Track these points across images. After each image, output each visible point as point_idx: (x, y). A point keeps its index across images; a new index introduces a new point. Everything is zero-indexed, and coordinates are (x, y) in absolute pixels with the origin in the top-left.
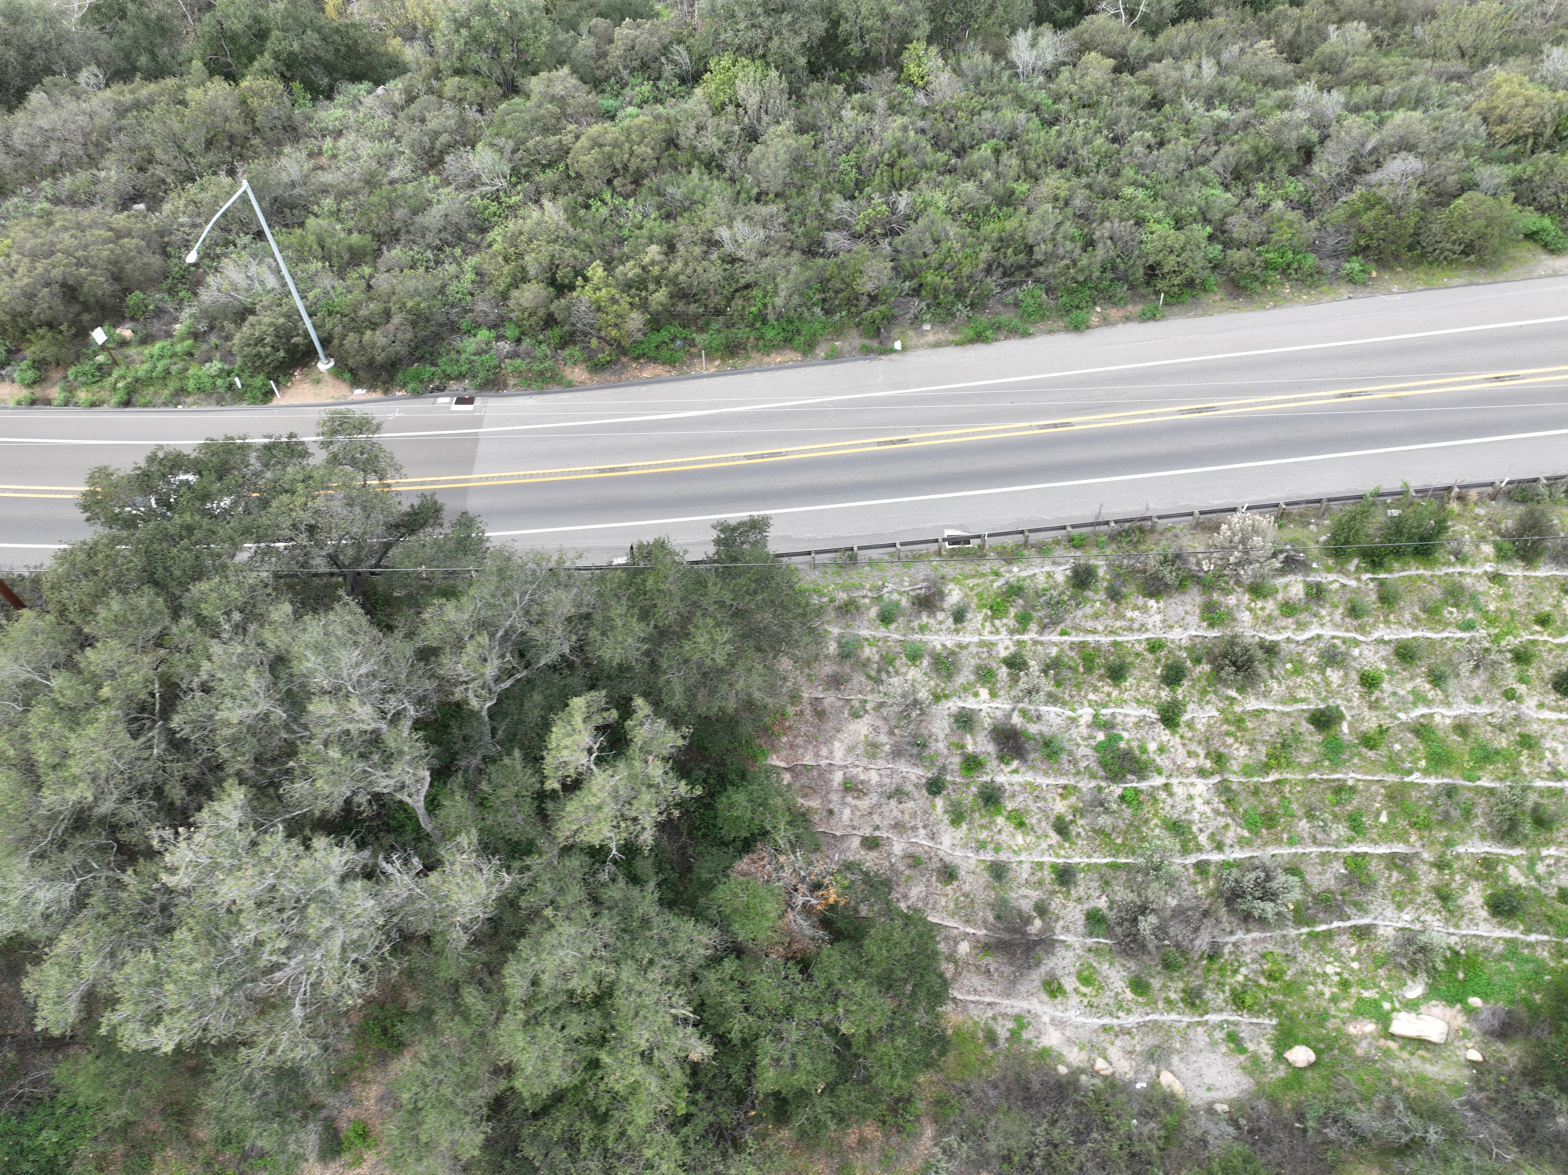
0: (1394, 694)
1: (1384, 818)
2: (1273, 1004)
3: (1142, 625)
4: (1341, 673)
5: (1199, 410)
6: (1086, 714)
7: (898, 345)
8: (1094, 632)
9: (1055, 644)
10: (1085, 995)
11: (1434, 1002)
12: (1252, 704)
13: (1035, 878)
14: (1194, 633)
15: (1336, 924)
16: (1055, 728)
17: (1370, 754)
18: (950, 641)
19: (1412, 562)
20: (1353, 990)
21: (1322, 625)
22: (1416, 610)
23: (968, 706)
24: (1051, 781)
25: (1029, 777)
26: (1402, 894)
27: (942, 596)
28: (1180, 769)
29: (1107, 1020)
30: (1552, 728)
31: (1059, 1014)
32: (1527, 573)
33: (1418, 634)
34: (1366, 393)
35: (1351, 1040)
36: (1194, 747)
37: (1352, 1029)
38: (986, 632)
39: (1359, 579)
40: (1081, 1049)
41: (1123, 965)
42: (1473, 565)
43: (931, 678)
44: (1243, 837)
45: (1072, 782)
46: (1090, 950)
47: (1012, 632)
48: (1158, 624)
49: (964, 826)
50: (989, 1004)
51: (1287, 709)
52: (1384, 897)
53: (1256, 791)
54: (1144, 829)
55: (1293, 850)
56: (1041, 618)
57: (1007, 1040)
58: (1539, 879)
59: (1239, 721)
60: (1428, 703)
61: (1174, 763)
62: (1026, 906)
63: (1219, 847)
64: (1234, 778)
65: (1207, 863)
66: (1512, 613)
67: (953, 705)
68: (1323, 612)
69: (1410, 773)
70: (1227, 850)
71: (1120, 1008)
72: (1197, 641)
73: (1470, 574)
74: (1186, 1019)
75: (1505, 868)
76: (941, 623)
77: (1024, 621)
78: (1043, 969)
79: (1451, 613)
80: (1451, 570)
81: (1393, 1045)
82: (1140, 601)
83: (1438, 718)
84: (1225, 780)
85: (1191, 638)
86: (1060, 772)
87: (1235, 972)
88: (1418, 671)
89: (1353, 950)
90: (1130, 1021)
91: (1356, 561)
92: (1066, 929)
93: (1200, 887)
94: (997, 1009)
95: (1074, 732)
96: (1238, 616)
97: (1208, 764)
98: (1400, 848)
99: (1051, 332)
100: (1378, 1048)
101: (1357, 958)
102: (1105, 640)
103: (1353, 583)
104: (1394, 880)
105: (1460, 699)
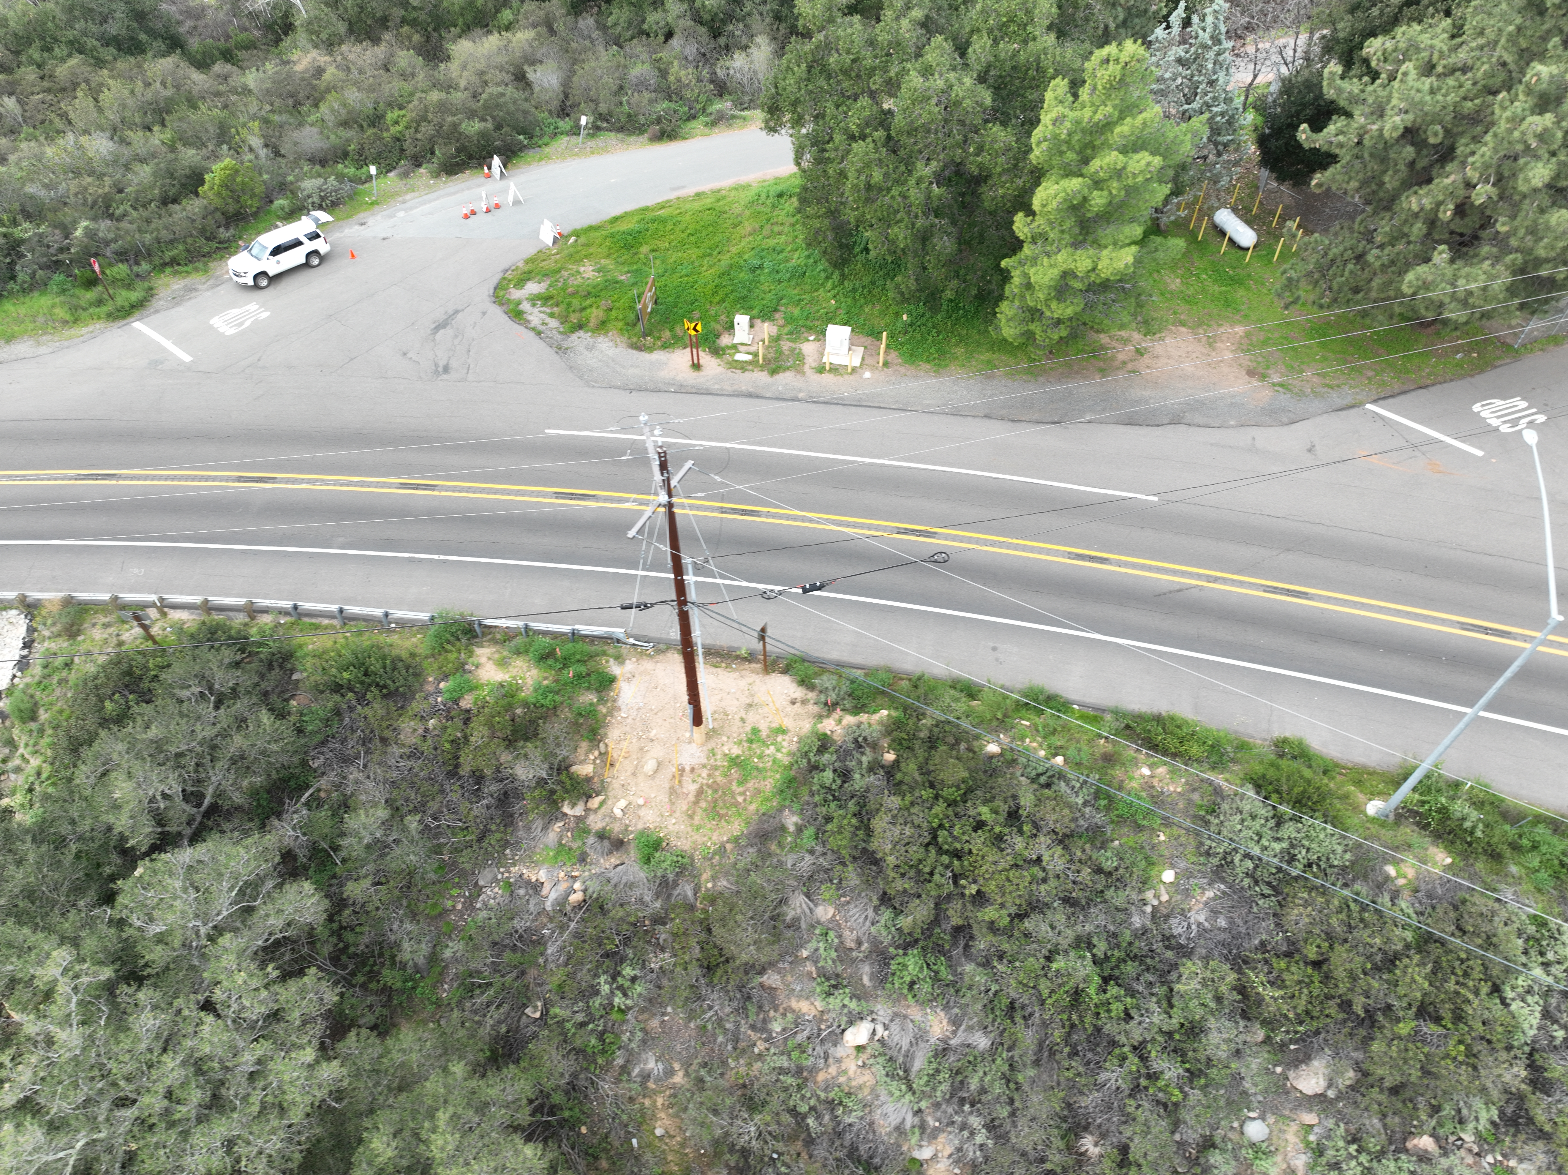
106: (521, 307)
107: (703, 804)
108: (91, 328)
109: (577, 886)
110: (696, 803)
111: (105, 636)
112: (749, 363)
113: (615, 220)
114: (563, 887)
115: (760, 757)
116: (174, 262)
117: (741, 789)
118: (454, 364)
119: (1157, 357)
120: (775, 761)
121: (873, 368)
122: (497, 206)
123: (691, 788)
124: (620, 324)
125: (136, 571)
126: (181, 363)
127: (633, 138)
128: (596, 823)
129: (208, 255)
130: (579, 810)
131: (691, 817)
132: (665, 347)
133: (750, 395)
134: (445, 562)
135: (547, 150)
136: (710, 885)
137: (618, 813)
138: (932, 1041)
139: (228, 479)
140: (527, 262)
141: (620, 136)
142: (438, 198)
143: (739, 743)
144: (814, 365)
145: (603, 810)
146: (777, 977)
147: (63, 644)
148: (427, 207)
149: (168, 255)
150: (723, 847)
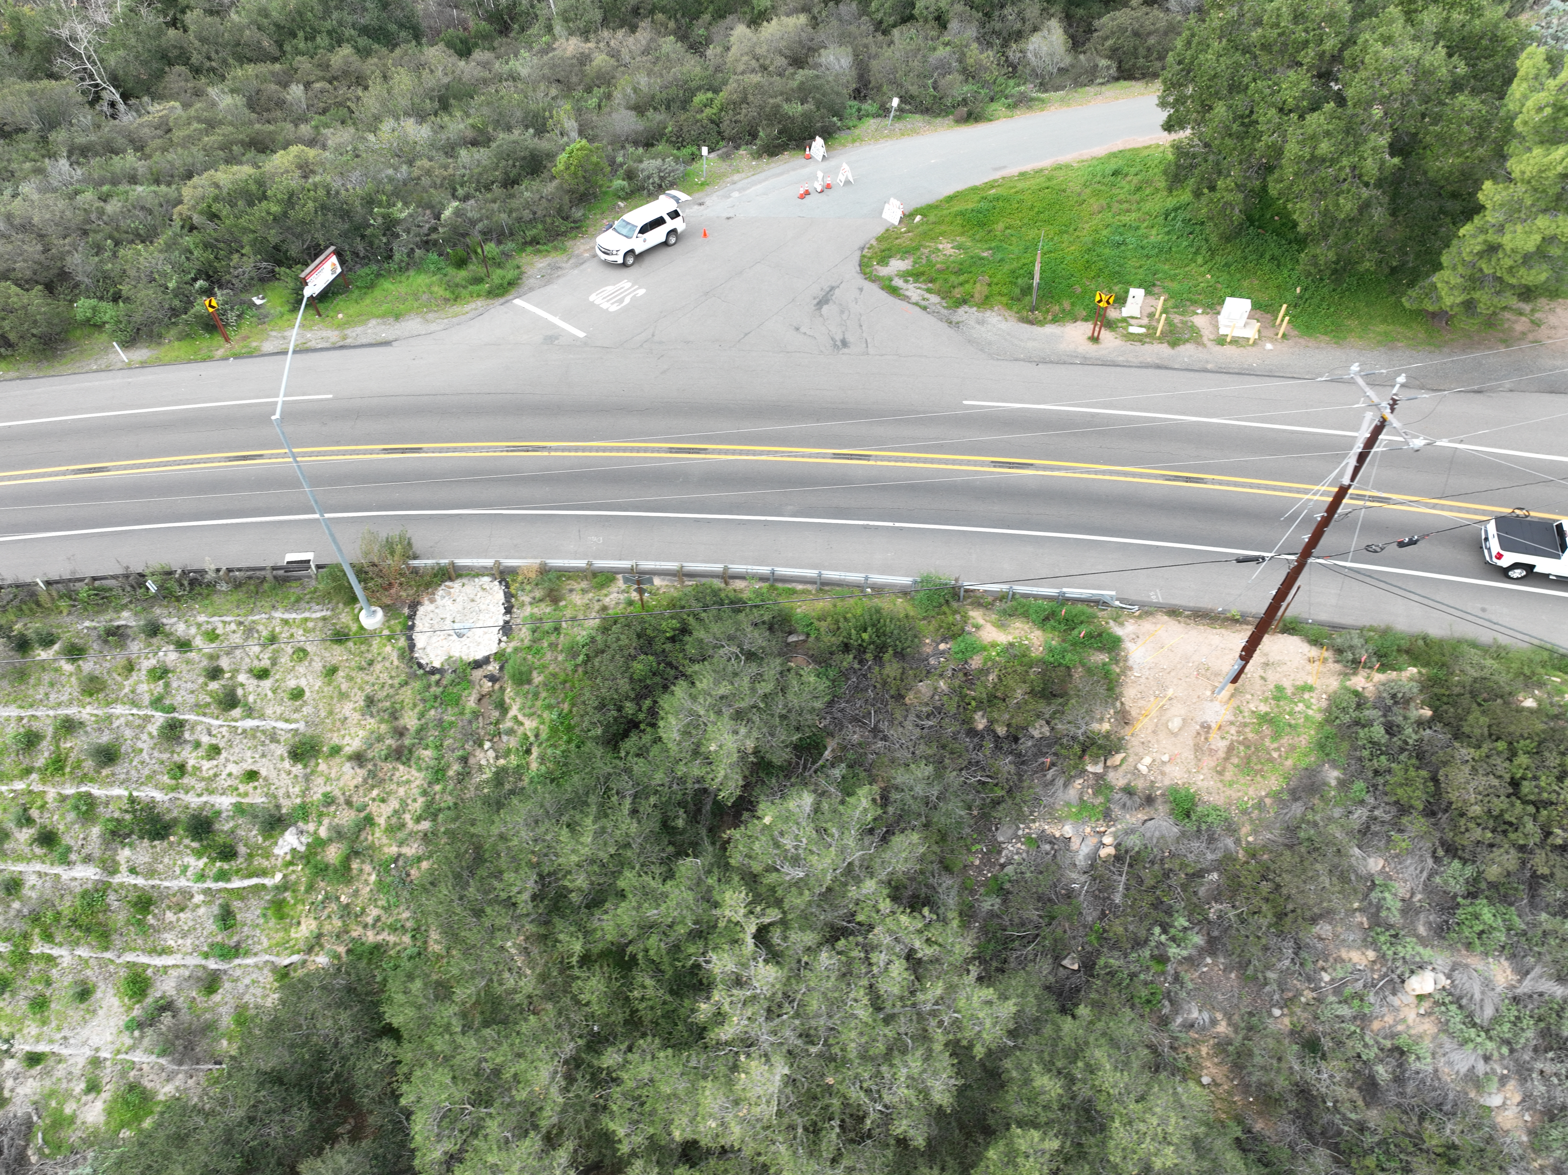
106: (894, 283)
107: (1235, 760)
108: (473, 305)
109: (1107, 840)
110: (1227, 759)
111: (586, 601)
112: (1146, 335)
113: (950, 199)
114: (1092, 841)
115: (1291, 713)
116: (535, 241)
117: (1275, 745)
118: (850, 338)
119: (1555, 328)
120: (1307, 718)
121: (1272, 340)
122: (828, 186)
123: (1221, 745)
124: (1004, 300)
125: (595, 539)
126: (576, 339)
127: (939, 120)
128: (1118, 779)
129: (564, 234)
130: (1099, 769)
131: (1221, 773)
132: (1055, 320)
133: (1158, 367)
134: (901, 529)
135: (857, 132)
136: (1250, 839)
137: (1144, 769)
138: (1498, 990)
139: (659, 450)
140: (879, 239)
141: (927, 118)
142: (766, 179)
143: (1266, 700)
144: (1212, 337)
145: (1124, 767)
146: (1329, 927)
147: (545, 609)
148: (759, 187)
149: (530, 234)
150: (1261, 800)
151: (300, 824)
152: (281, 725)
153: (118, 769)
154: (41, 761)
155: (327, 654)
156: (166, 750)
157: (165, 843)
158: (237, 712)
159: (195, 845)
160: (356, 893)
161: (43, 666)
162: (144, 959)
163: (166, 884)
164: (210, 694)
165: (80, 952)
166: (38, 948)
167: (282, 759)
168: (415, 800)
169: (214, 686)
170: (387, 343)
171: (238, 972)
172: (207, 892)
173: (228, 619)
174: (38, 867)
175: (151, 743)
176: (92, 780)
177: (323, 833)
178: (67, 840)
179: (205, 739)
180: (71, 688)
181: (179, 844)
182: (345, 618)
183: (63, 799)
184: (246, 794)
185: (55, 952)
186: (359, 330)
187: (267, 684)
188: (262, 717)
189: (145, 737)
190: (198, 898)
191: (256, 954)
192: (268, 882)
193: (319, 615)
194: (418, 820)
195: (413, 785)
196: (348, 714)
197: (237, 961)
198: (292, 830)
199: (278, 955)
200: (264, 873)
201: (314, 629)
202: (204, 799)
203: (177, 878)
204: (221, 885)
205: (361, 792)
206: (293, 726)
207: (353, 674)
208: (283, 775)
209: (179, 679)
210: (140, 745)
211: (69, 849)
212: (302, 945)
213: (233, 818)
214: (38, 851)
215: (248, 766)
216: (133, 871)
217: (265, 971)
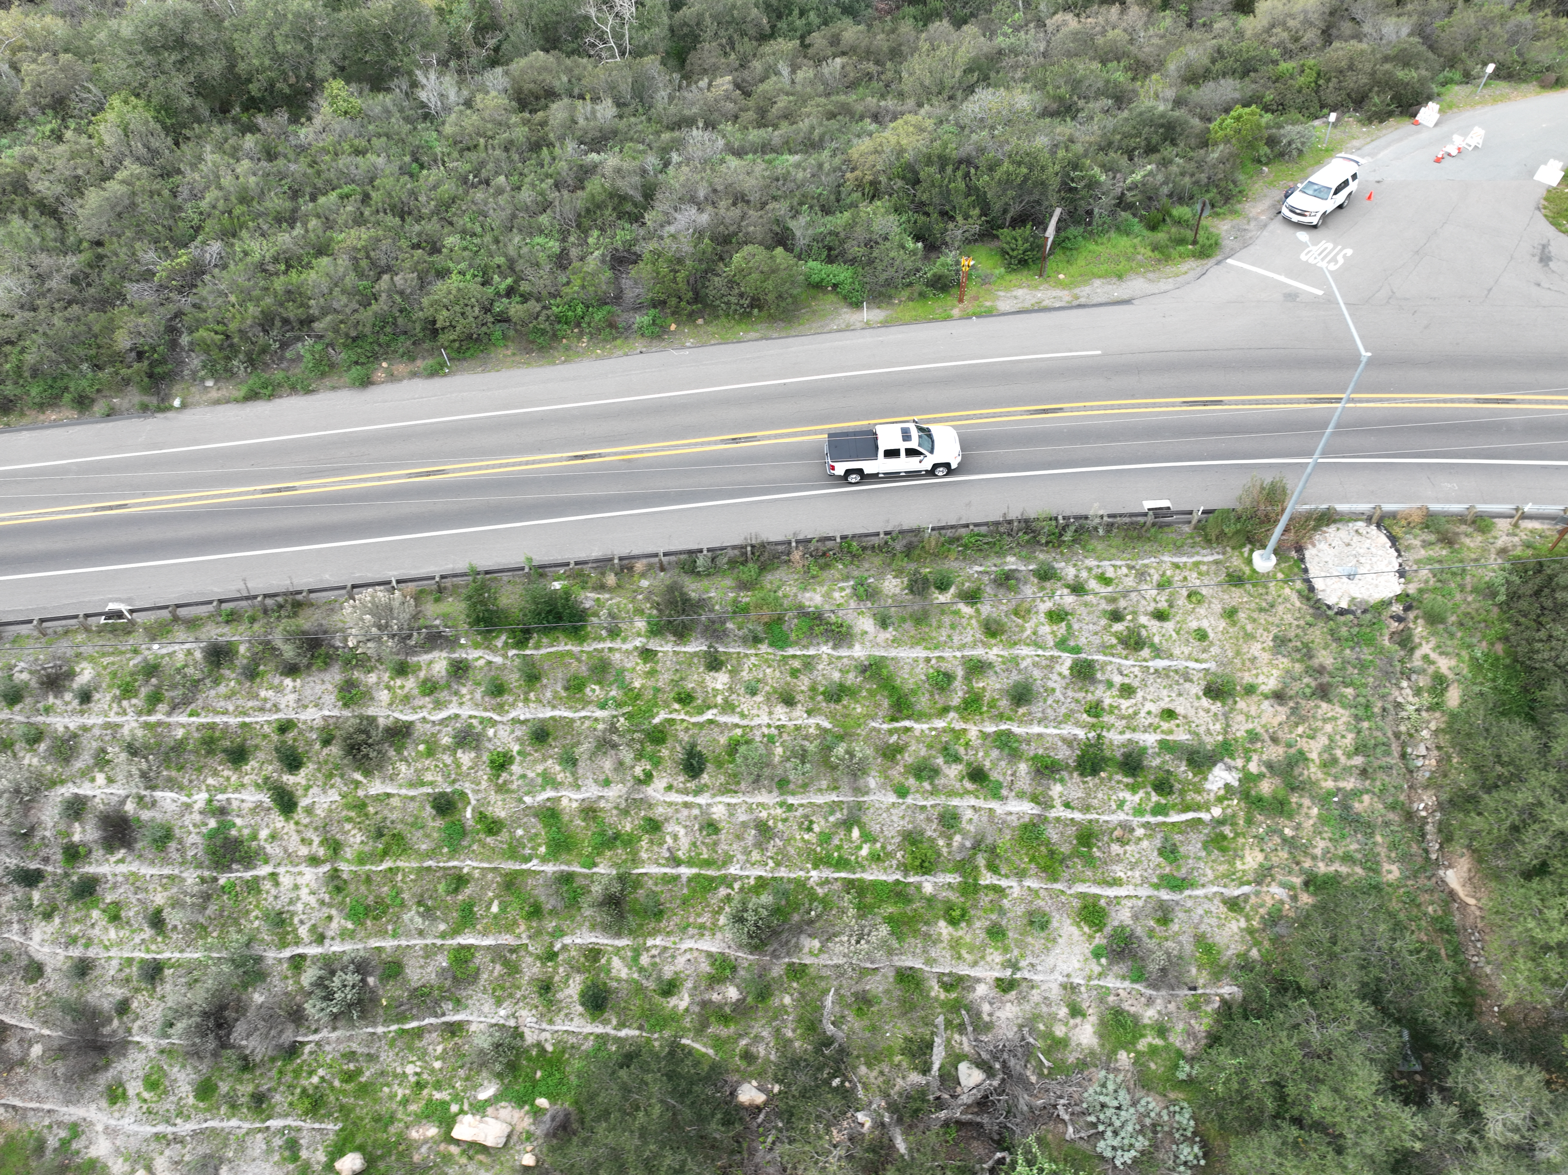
0: (524, 776)
1: (495, 908)
2: (342, 1108)
3: (275, 705)
4: (473, 755)
5: (428, 474)
6: (200, 798)
7: (177, 403)
8: (226, 712)
9: (183, 726)
10: (145, 1101)
11: (503, 1104)
12: (377, 787)
13: (123, 975)
14: (327, 713)
15: (427, 1021)
16: (168, 816)
17: (489, 840)
18: (73, 723)
19: (561, 637)
20: (425, 1092)
21: (461, 704)
22: (559, 688)
23: (81, 792)
24: (155, 871)
25: (133, 866)
26: (503, 988)
27: (71, 675)
28: (290, 858)
29: (161, 1128)
30: (677, 811)
31: (113, 1122)
32: (677, 649)
33: (556, 713)
34: (600, 455)
35: (413, 1146)
36: (310, 834)
37: (414, 1134)
38: (112, 714)
39: (505, 656)
40: (126, 1160)
41: (195, 1067)
42: (624, 640)
43: (48, 763)
44: (346, 929)
45: (176, 872)
46: (162, 1052)
47: (140, 713)
48: (292, 704)
49: (57, 920)
50: (49, 1111)
51: (412, 793)
52: (485, 991)
53: (368, 879)
54: (243, 921)
55: (396, 943)
56: (173, 698)
57: (55, 1150)
58: (641, 970)
59: (360, 806)
60: (556, 785)
61: (286, 851)
62: (106, 1005)
63: (320, 939)
64: (343, 866)
65: (303, 957)
66: (658, 690)
67: (68, 791)
68: (464, 691)
69: (528, 859)
70: (327, 942)
71: (179, 1114)
72: (331, 721)
73: (619, 650)
74: (246, 1125)
75: (609, 961)
76: (67, 704)
77: (155, 699)
78: (111, 1074)
79: (594, 691)
80: (600, 646)
81: (454, 1149)
82: (277, 680)
83: (565, 802)
84: (336, 870)
85: (325, 718)
86: (166, 861)
87: (311, 1073)
88: (551, 752)
89: (440, 1049)
90: (185, 1128)
91: (503, 638)
92: (144, 1029)
93: (291, 982)
94: (55, 1117)
95: (187, 820)
96: (376, 694)
97: (321, 852)
98: (507, 939)
99: (334, 388)
100: (438, 1153)
101: (442, 1057)
102: (233, 721)
103: (498, 660)
104: (496, 973)
105: (590, 782)
108: (1187, 266)
122: (1460, 151)
126: (1317, 296)
127: (1524, 86)
135: (1447, 98)
141: (1513, 84)
147: (1441, 551)
151: (1226, 760)
152: (1192, 664)
153: (1034, 709)
154: (956, 699)
155: (1226, 597)
156: (1081, 689)
157: (1097, 780)
158: (1146, 652)
159: (1127, 780)
160: (1298, 827)
161: (943, 609)
162: (1095, 890)
163: (1105, 818)
164: (1116, 635)
165: (1028, 883)
166: (987, 879)
167: (1198, 698)
168: (1343, 737)
169: (1118, 627)
170: (1127, 302)
171: (1189, 904)
172: (1146, 825)
173: (1119, 563)
174: (973, 801)
175: (1063, 683)
176: (1010, 719)
177: (1253, 767)
178: (995, 776)
179: (1117, 679)
180: (973, 632)
181: (1110, 779)
182: (1236, 562)
183: (985, 736)
184: (1171, 732)
185: (1004, 883)
186: (1087, 290)
187: (1169, 626)
188: (1170, 656)
189: (1055, 677)
190: (1140, 832)
191: (1203, 886)
192: (1205, 816)
193: (1210, 558)
194: (1349, 756)
195: (1340, 722)
196: (1257, 654)
197: (1187, 893)
198: (1220, 765)
199: (1225, 886)
200: (1198, 808)
201: (1208, 573)
202: (1128, 736)
203: (1114, 812)
204: (1160, 819)
205: (1286, 729)
206: (1204, 666)
207: (1255, 615)
208: (1202, 713)
209: (1079, 620)
210: (1050, 684)
211: (1000, 785)
212: (1251, 877)
213: (1158, 755)
214: (969, 785)
215: (1165, 704)
216: (1067, 805)
217: (1216, 902)
